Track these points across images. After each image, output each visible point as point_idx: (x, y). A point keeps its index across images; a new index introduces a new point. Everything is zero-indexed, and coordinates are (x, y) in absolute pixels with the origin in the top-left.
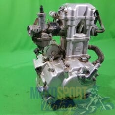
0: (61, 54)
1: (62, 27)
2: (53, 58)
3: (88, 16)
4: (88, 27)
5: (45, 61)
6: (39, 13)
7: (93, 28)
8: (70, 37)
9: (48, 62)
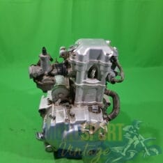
0: (68, 98)
1: (70, 71)
2: (60, 101)
3: (103, 62)
4: (102, 73)
5: (50, 102)
6: (42, 55)
7: (109, 74)
8: (79, 83)
9: (53, 105)
